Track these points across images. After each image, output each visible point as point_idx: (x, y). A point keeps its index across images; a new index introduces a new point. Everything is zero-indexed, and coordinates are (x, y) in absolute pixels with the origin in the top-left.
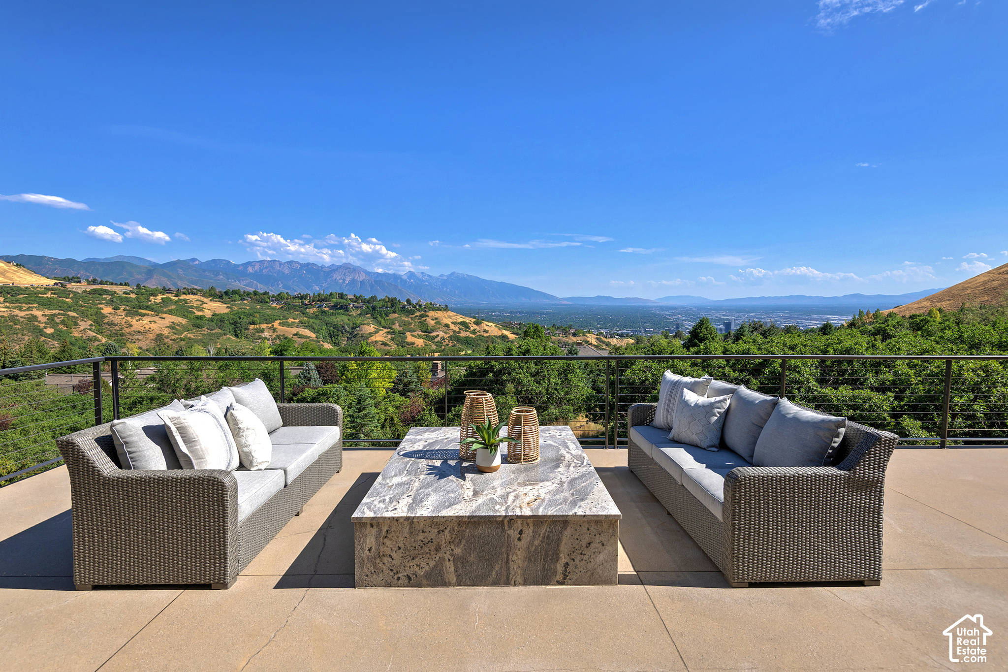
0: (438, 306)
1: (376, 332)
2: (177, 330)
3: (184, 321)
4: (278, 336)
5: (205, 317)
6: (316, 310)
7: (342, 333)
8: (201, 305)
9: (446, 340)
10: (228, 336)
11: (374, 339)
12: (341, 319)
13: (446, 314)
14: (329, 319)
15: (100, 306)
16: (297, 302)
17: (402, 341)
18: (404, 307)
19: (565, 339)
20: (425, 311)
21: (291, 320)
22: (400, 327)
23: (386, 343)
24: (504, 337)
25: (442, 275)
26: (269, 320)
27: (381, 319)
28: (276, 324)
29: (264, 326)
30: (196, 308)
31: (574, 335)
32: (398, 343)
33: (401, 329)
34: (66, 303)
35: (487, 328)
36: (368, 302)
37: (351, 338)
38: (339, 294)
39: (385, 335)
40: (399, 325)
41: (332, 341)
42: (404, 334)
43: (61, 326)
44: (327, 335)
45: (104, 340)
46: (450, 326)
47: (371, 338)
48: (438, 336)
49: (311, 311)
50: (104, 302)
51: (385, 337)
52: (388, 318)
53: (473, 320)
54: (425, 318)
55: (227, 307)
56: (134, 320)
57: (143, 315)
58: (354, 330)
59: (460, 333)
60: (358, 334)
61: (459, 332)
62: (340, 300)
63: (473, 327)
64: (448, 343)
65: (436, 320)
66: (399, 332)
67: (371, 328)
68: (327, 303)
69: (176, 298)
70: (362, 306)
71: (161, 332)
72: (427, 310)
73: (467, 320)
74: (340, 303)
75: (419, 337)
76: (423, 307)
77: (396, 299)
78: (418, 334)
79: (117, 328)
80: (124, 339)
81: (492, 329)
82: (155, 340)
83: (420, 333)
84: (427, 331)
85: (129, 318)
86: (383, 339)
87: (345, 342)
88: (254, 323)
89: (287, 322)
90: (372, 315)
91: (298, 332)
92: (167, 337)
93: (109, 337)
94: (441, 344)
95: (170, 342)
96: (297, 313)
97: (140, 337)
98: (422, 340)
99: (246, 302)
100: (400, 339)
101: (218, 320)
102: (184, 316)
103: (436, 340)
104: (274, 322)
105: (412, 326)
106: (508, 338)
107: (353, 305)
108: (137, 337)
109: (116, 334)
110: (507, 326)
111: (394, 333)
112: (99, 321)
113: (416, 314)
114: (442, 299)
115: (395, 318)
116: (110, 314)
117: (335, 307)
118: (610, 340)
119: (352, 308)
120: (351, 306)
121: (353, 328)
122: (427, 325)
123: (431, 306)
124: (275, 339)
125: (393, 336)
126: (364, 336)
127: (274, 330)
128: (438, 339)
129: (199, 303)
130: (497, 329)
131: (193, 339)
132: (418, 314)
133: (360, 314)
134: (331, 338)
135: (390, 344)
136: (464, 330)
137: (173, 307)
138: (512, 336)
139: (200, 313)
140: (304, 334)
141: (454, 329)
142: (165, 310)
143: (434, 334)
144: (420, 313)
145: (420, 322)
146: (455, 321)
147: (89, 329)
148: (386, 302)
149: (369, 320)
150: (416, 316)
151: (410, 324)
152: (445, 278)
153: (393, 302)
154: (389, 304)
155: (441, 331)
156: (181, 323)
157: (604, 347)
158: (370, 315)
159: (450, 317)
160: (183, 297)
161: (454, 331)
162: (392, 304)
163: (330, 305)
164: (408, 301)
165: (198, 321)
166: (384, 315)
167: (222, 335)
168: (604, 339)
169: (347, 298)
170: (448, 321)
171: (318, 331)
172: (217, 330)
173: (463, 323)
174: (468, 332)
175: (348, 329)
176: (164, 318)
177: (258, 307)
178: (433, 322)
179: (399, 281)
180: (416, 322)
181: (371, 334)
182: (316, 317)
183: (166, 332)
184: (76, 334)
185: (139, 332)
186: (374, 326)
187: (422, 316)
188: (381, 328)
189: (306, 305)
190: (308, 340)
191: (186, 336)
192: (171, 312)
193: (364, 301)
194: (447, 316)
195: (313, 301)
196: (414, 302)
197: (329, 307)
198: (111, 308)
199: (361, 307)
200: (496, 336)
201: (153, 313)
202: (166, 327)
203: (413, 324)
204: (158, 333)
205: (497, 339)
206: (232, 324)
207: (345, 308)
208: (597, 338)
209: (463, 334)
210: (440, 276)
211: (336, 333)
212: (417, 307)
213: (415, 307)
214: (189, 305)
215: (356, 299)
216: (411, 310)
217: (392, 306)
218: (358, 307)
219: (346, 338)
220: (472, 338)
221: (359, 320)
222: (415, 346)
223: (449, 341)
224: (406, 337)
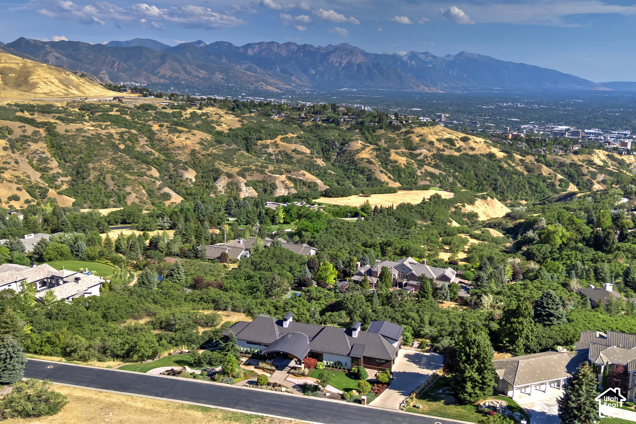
0: (425, 121)
1: (363, 149)
2: (204, 145)
3: (208, 137)
4: (280, 152)
5: (223, 132)
6: (311, 124)
7: (333, 148)
8: (219, 119)
9: (429, 158)
10: (242, 151)
11: (360, 155)
12: (332, 135)
13: (432, 129)
14: (322, 134)
15: (150, 123)
16: (295, 115)
17: (386, 158)
18: (391, 122)
20: (411, 126)
21: (290, 135)
22: (386, 143)
23: (371, 161)
24: (491, 156)
26: (273, 136)
27: (368, 136)
28: (278, 139)
29: (269, 142)
30: (217, 122)
31: (576, 153)
32: (382, 160)
33: (386, 146)
34: (127, 120)
35: (473, 145)
36: (358, 116)
37: (340, 153)
38: (331, 106)
39: (371, 152)
41: (324, 154)
42: (388, 151)
43: (128, 142)
44: (320, 150)
45: (157, 154)
46: (435, 143)
47: (358, 155)
48: (421, 154)
49: (306, 124)
50: (151, 118)
51: (371, 154)
52: (375, 134)
53: (462, 136)
54: (410, 135)
55: (239, 121)
56: (175, 137)
57: (180, 132)
58: (343, 146)
59: (445, 151)
60: (347, 150)
61: (443, 150)
62: (333, 113)
63: (459, 144)
64: (430, 161)
65: (421, 137)
66: (384, 149)
67: (359, 144)
68: (320, 116)
69: (199, 112)
70: (352, 121)
71: (194, 148)
72: (413, 125)
73: (454, 137)
74: (332, 116)
75: (403, 154)
76: (410, 122)
77: (384, 113)
78: (402, 152)
79: (164, 143)
80: (169, 153)
81: (480, 145)
82: (191, 154)
83: (404, 150)
84: (411, 147)
85: (171, 135)
86: (368, 156)
87: (335, 157)
88: (261, 139)
89: (287, 137)
90: (360, 130)
91: (296, 149)
92: (199, 153)
93: (159, 151)
94: (421, 163)
95: (201, 157)
96: (295, 126)
97: (180, 152)
98: (405, 159)
99: (253, 115)
100: (384, 156)
101: (233, 135)
102: (209, 132)
103: (419, 158)
104: (276, 137)
105: (397, 143)
106: (496, 157)
107: (344, 120)
108: (178, 152)
109: (163, 148)
110: (497, 143)
111: (379, 149)
112: (151, 136)
115: (382, 134)
116: (158, 131)
117: (327, 120)
118: (625, 157)
119: (343, 122)
120: (342, 120)
121: (342, 144)
122: (411, 142)
123: (418, 122)
124: (278, 154)
125: (378, 153)
126: (351, 153)
127: (277, 146)
128: (421, 157)
129: (218, 116)
130: (485, 146)
131: (217, 154)
132: (404, 130)
133: (349, 129)
134: (323, 152)
135: (374, 161)
136: (449, 147)
137: (199, 122)
138: (500, 155)
139: (219, 128)
140: (301, 151)
141: (439, 146)
142: (194, 125)
143: (418, 151)
144: (406, 130)
145: (405, 139)
146: (441, 137)
147: (147, 145)
148: (375, 117)
149: (357, 136)
150: (402, 133)
151: (395, 141)
153: (381, 117)
154: (377, 119)
155: (424, 149)
156: (207, 139)
158: (357, 130)
159: (436, 133)
160: (205, 110)
161: (438, 149)
162: (379, 119)
163: (323, 118)
164: (396, 116)
165: (219, 138)
166: (371, 131)
167: (237, 151)
168: (618, 156)
169: (339, 111)
170: (433, 138)
171: (313, 146)
172: (234, 146)
173: (451, 142)
174: (453, 150)
175: (338, 145)
176: (195, 135)
177: (263, 120)
178: (417, 139)
179: (398, 63)
180: (401, 139)
181: (358, 151)
182: (311, 131)
183: (198, 147)
184: (138, 149)
185: (179, 147)
186: (361, 142)
187: (407, 133)
188: (368, 144)
189: (303, 118)
190: (304, 156)
191: (211, 152)
192: (198, 128)
193: (354, 115)
194: (432, 132)
195: (309, 113)
196: (402, 116)
197: (322, 120)
198: (157, 126)
200: (482, 155)
201: (187, 130)
202: (197, 143)
203: (398, 141)
204: (192, 148)
205: (483, 158)
206: (244, 139)
207: (337, 122)
208: (608, 155)
209: (447, 152)
210: (446, 56)
211: (327, 148)
212: (404, 122)
213: (401, 122)
214: (211, 119)
215: (347, 112)
216: (398, 126)
217: (380, 122)
218: (348, 122)
219: (336, 154)
220: (455, 156)
221: (348, 135)
222: (397, 164)
223: (432, 160)
224: (390, 155)
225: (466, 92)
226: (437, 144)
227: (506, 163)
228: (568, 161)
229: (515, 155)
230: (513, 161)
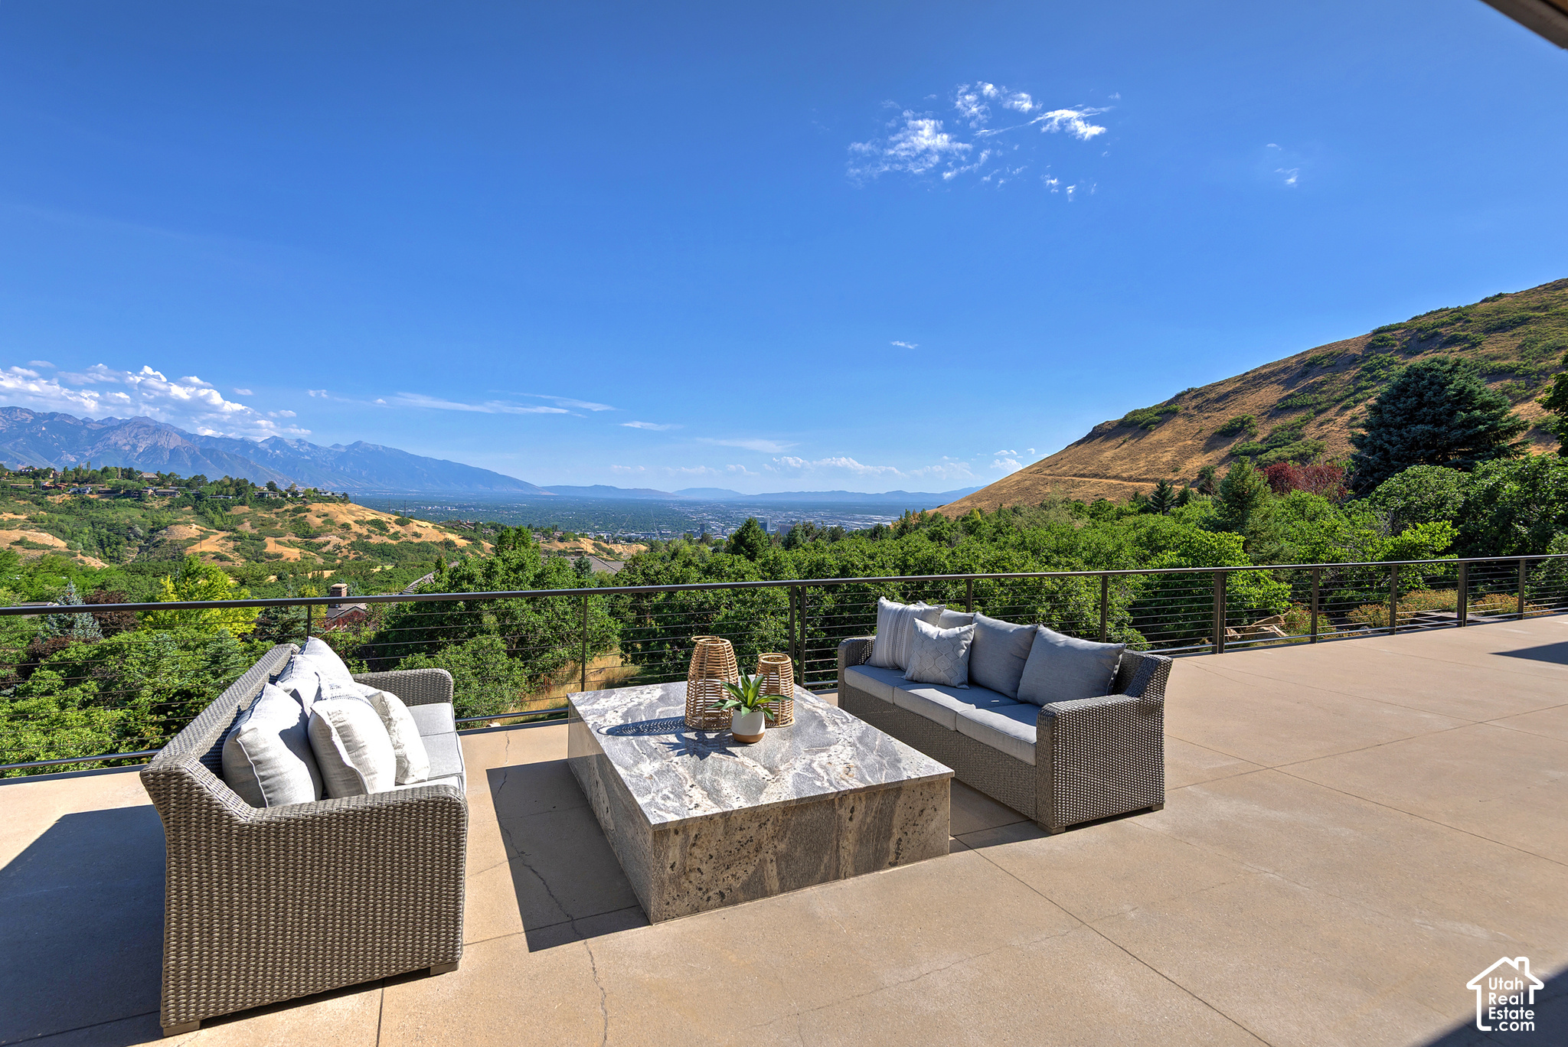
0: (329, 494)
1: (202, 538)
6: (69, 499)
7: (128, 539)
9: (343, 549)
11: (197, 548)
12: (126, 514)
13: (343, 507)
14: (99, 515)
16: (25, 483)
17: (256, 552)
18: (262, 495)
19: (547, 546)
20: (305, 502)
21: (7, 517)
22: (253, 527)
23: (223, 555)
24: (449, 544)
25: (337, 446)
27: (213, 516)
31: (561, 540)
32: (248, 555)
33: (255, 532)
35: (418, 530)
36: (188, 485)
37: (148, 547)
38: (123, 470)
39: (223, 542)
40: (251, 526)
41: (105, 553)
42: (261, 540)
44: (93, 543)
46: (352, 527)
47: (192, 547)
48: (329, 542)
49: (58, 500)
51: (222, 545)
52: (228, 513)
53: (394, 518)
54: (303, 515)
58: (155, 534)
59: (371, 538)
60: (164, 540)
61: (368, 537)
62: (127, 481)
63: (394, 528)
64: (347, 554)
65: (326, 518)
66: (252, 537)
67: (194, 530)
68: (94, 485)
70: (175, 493)
72: (308, 501)
73: (384, 517)
74: (125, 486)
75: (292, 544)
76: (301, 495)
77: (245, 481)
78: (289, 541)
81: (427, 531)
83: (293, 538)
84: (307, 536)
86: (217, 549)
87: (134, 557)
90: (195, 508)
91: (24, 539)
94: (333, 557)
96: (22, 503)
98: (297, 551)
100: (252, 549)
103: (325, 549)
105: (278, 527)
106: (455, 546)
107: (155, 490)
110: (453, 527)
111: (241, 538)
113: (286, 508)
114: (337, 483)
115: (244, 513)
117: (114, 493)
118: (613, 547)
119: (152, 495)
120: (150, 491)
121: (152, 531)
122: (306, 525)
123: (316, 495)
125: (239, 543)
126: (176, 545)
128: (329, 548)
130: (436, 532)
132: (290, 506)
133: (169, 506)
134: (103, 549)
135: (231, 557)
136: (377, 533)
138: (461, 543)
140: (40, 543)
141: (360, 531)
143: (322, 539)
144: (294, 506)
145: (294, 520)
146: (362, 518)
148: (226, 486)
149: (188, 517)
150: (286, 511)
151: (274, 523)
152: (343, 450)
153: (240, 488)
154: (232, 490)
155: (333, 535)
157: (605, 557)
158: (189, 508)
159: (351, 513)
161: (359, 536)
162: (237, 490)
163: (101, 489)
164: (271, 487)
166: (220, 508)
168: (604, 545)
169: (141, 479)
170: (349, 520)
171: (74, 536)
173: (378, 524)
174: (385, 538)
175: (141, 532)
178: (319, 521)
179: (251, 452)
180: (285, 520)
181: (192, 541)
182: (69, 511)
186: (198, 527)
187: (297, 511)
188: (215, 531)
189: (45, 488)
190: (48, 553)
193: (178, 483)
194: (345, 511)
195: (63, 482)
196: (283, 488)
197: (99, 492)
199: (171, 493)
200: (434, 543)
203: (280, 524)
205: (435, 547)
207: (138, 496)
208: (594, 544)
209: (375, 540)
210: (333, 446)
211: (114, 538)
212: (289, 496)
213: (285, 496)
215: (162, 480)
216: (277, 500)
217: (238, 493)
218: (164, 495)
219: (138, 550)
220: (390, 544)
221: (166, 517)
222: (283, 559)
223: (349, 551)
224: (265, 546)
225: (368, 494)
226: (356, 528)
227: (473, 553)
228: (555, 550)
229: (483, 542)
230: (482, 550)
